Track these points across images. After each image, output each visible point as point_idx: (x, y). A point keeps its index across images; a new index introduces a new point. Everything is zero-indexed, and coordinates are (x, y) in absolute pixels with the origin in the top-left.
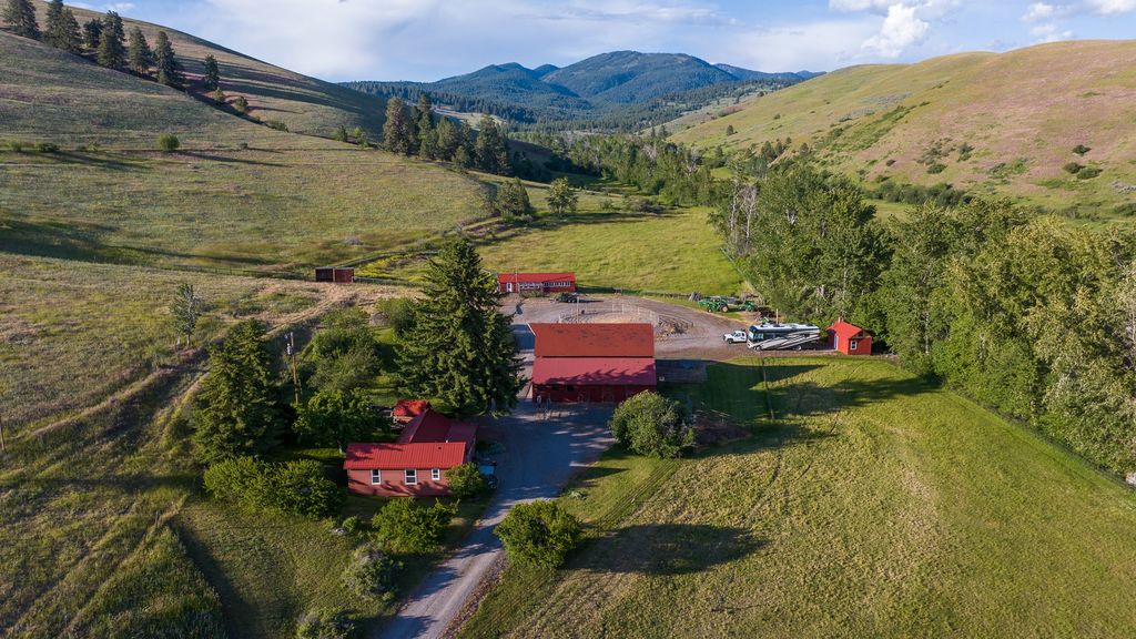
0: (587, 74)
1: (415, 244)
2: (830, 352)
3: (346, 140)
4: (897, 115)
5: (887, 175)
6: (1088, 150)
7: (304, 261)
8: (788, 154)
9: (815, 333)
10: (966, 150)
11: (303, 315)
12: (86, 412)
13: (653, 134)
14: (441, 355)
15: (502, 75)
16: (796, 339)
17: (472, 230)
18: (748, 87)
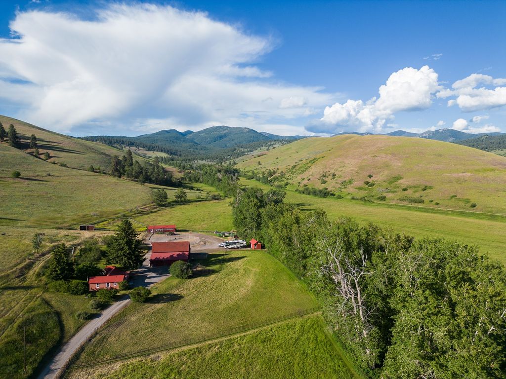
0: (207, 135)
1: (119, 215)
2: (249, 249)
3: (93, 171)
4: (313, 161)
5: (307, 184)
6: (372, 176)
7: (75, 223)
8: (277, 175)
9: (244, 243)
10: (334, 175)
11: (75, 242)
12: (9, 272)
13: (230, 163)
14: (120, 252)
15: (167, 135)
16: (239, 245)
17: (143, 209)
18: (272, 143)
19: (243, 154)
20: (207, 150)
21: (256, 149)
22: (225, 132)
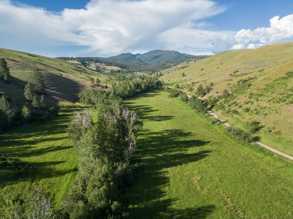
0: (148, 56)
13: (157, 75)
15: (125, 56)
18: (191, 59)
19: (170, 67)
20: (148, 65)
21: (179, 64)
22: (160, 54)
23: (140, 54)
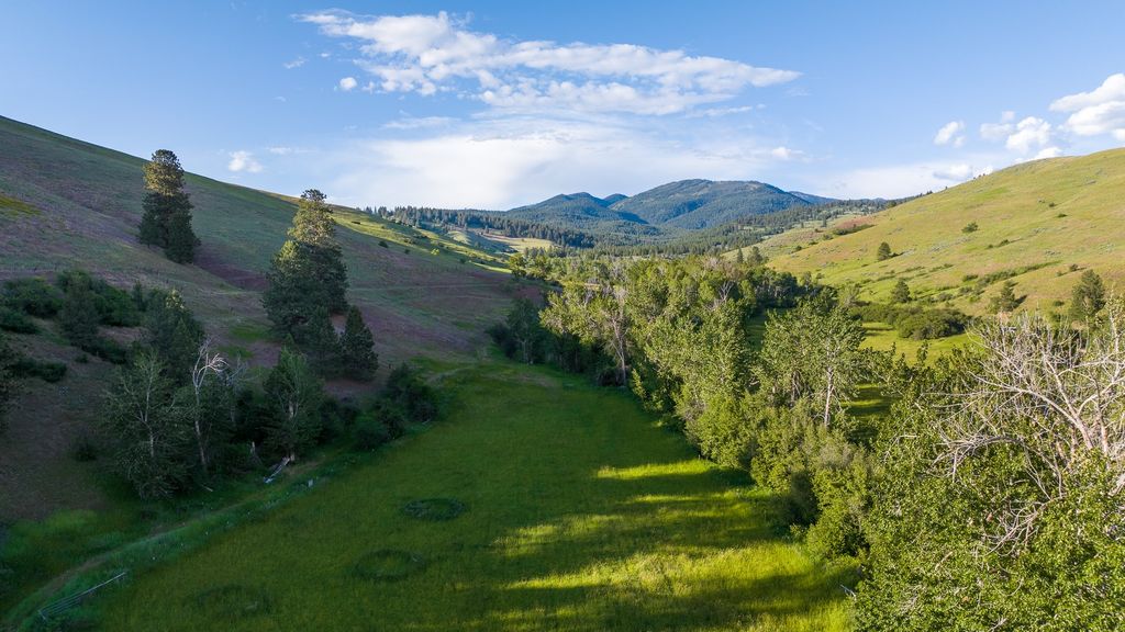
0: (656, 202)
15: (569, 204)
20: (659, 234)
22: (700, 193)
23: (624, 197)
